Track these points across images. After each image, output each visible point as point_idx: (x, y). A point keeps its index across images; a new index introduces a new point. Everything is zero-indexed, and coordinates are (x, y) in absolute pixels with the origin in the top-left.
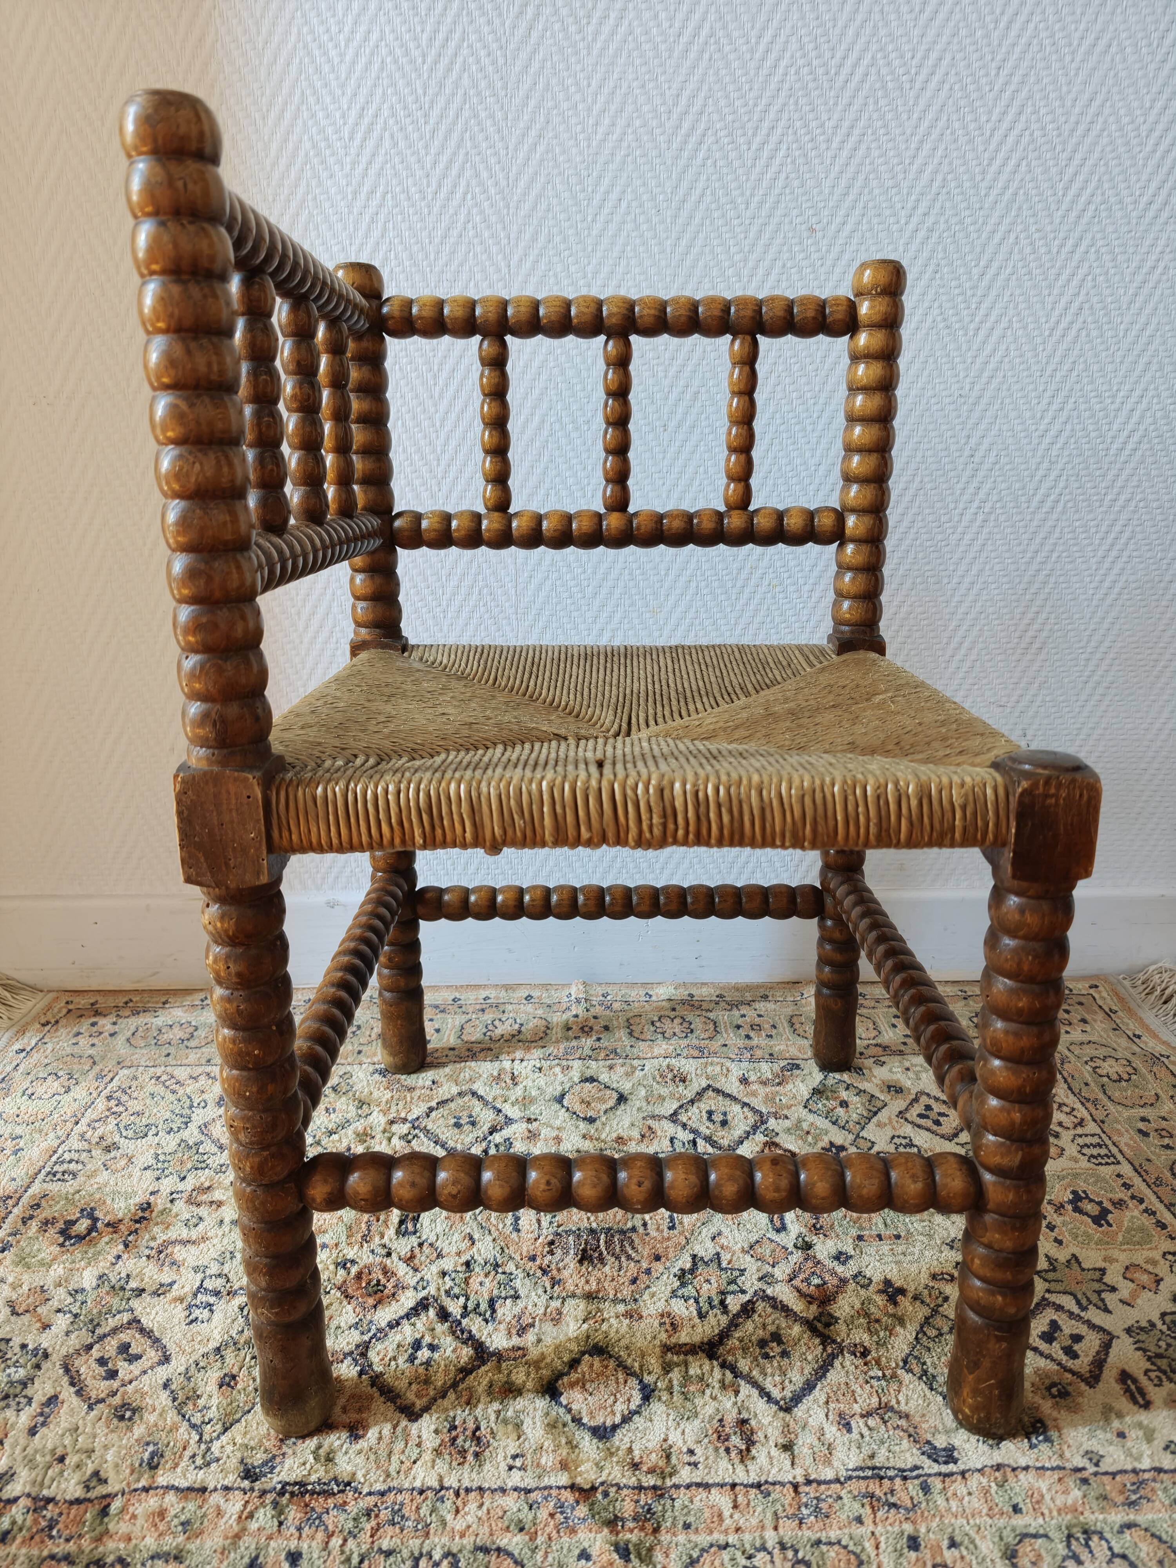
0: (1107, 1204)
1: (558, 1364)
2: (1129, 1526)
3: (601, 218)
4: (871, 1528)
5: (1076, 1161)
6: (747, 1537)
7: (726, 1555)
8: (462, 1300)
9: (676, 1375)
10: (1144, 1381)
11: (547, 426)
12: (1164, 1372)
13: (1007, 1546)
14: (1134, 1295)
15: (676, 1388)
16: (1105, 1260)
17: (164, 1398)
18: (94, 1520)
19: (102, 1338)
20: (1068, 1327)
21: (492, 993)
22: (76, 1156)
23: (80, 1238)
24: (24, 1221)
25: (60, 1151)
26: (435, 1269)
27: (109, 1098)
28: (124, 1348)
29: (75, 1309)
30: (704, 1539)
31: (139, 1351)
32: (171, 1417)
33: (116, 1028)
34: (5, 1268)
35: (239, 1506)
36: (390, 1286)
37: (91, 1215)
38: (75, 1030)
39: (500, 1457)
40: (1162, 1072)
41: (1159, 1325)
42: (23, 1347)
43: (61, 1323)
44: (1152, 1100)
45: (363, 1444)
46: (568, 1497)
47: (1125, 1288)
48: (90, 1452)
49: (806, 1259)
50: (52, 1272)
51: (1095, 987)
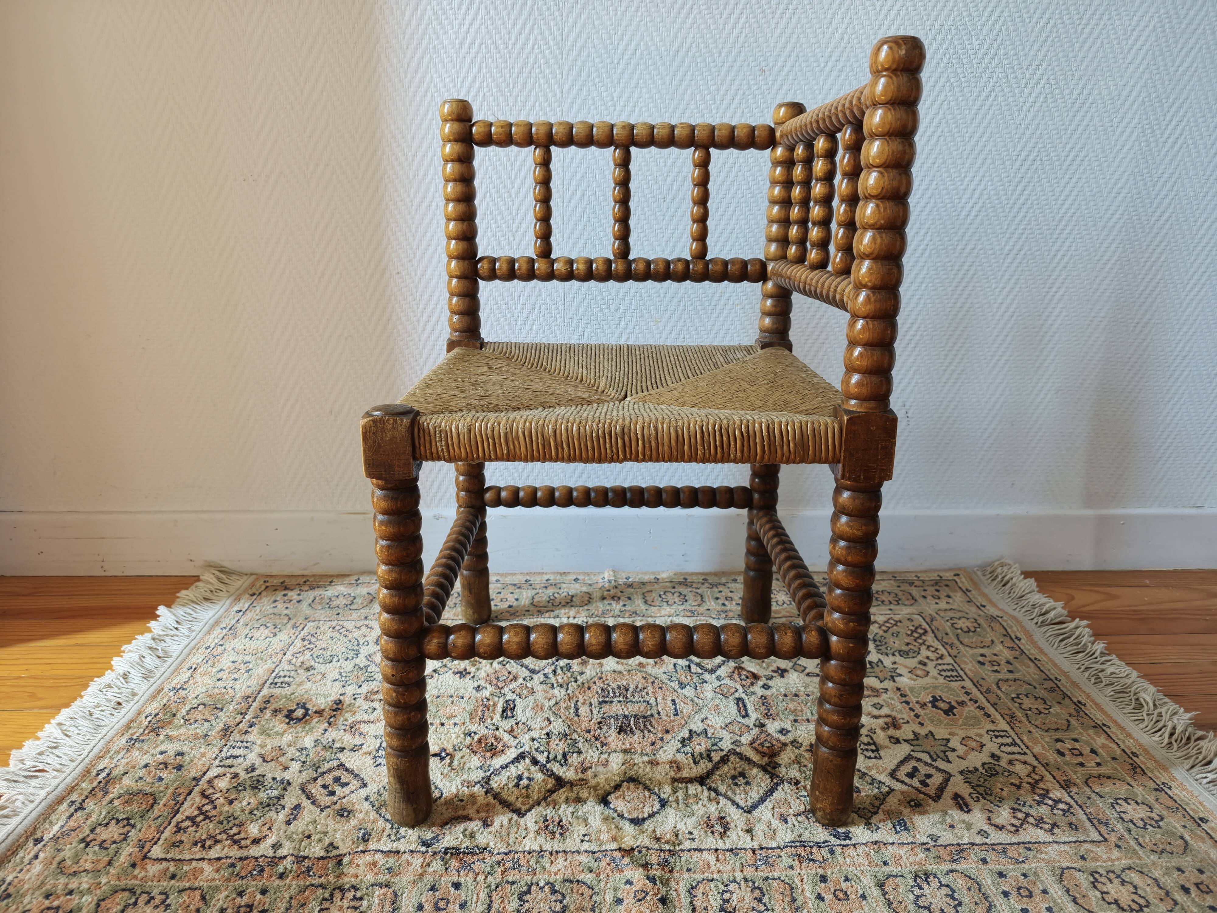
0: (953, 703)
1: (607, 788)
2: (952, 871)
3: (623, 62)
4: (799, 871)
5: (936, 679)
6: (725, 876)
7: (712, 885)
8: (546, 754)
9: (680, 794)
10: (968, 799)
11: (586, 197)
12: (981, 795)
13: (879, 880)
14: (966, 753)
15: (681, 801)
16: (950, 734)
17: (366, 805)
18: (334, 867)
19: (322, 774)
20: (924, 770)
21: (552, 577)
22: (288, 674)
23: (299, 720)
24: (261, 710)
25: (277, 671)
26: (527, 737)
27: (303, 640)
28: (337, 780)
29: (303, 759)
30: (699, 876)
31: (347, 781)
32: (373, 815)
33: (301, 598)
34: (254, 736)
35: (421, 860)
36: (500, 746)
37: (304, 707)
38: (273, 599)
39: (576, 836)
40: (997, 626)
41: (981, 769)
42: (274, 779)
43: (295, 766)
44: (989, 644)
45: (491, 829)
46: (617, 855)
47: (961, 750)
48: (326, 833)
49: (761, 733)
50: (284, 739)
51: (958, 575)
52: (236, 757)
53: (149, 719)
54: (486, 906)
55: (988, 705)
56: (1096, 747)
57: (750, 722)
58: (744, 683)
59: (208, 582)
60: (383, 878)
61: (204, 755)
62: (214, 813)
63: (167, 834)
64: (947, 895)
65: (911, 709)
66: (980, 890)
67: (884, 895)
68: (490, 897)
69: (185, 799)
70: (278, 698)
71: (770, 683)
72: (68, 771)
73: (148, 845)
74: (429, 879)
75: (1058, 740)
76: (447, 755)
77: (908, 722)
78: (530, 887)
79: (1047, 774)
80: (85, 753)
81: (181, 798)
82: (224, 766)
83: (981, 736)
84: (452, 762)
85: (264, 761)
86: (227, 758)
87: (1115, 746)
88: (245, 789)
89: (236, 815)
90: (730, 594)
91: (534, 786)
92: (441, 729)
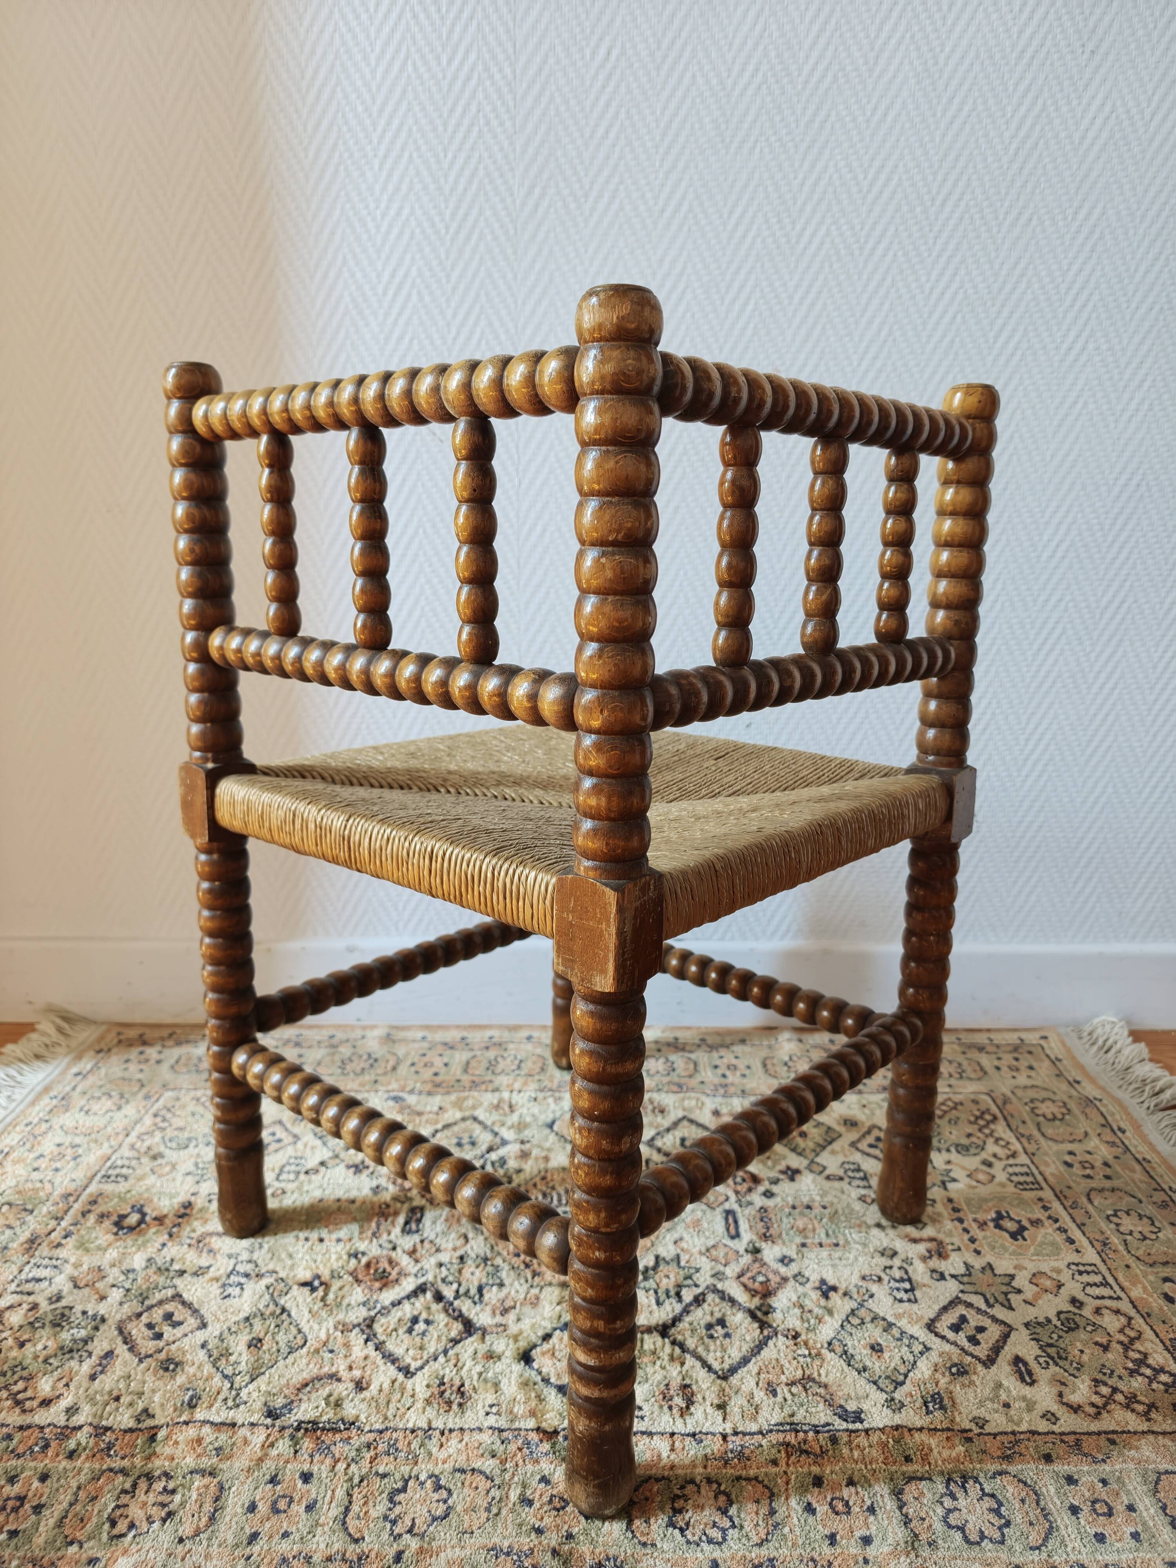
0: (1025, 1223)
1: (533, 1338)
2: (1001, 1474)
4: (784, 1468)
5: (1004, 1186)
6: (680, 1473)
7: (661, 1486)
8: (455, 1286)
10: (1033, 1364)
12: (1052, 1358)
13: (896, 1484)
14: (1037, 1296)
16: (1015, 1268)
17: (201, 1355)
18: (144, 1444)
19: (150, 1308)
20: (974, 1320)
21: (496, 1033)
22: (127, 1163)
23: (131, 1229)
24: (84, 1214)
25: (113, 1158)
26: (433, 1260)
27: (155, 1115)
28: (169, 1316)
29: (127, 1285)
30: (644, 1473)
31: (181, 1318)
32: (208, 1369)
33: (162, 1056)
34: (67, 1251)
35: (262, 1438)
36: (394, 1273)
37: (141, 1210)
38: (126, 1057)
39: (480, 1406)
40: (1093, 1113)
41: (1055, 1321)
42: (84, 1313)
43: (116, 1295)
44: (1081, 1137)
45: (366, 1394)
46: (534, 1437)
47: (1030, 1291)
48: (140, 1394)
49: (755, 1261)
50: (107, 1255)
51: (1045, 1038)
52: (39, 1280)
54: (342, 1509)
55: (1073, 1226)
57: (741, 1245)
58: (739, 1188)
59: (44, 1034)
60: (207, 1462)
64: (990, 1510)
65: (966, 1230)
66: (1038, 1503)
67: (900, 1508)
68: (350, 1495)
70: (109, 1197)
71: (775, 1189)
74: (269, 1466)
75: (1166, 1280)
76: (322, 1284)
77: (959, 1249)
78: (406, 1482)
79: (1147, 1328)
82: (21, 1292)
83: (1059, 1271)
84: (326, 1294)
85: (76, 1286)
86: (27, 1281)
88: (43, 1326)
89: (25, 1364)
90: (734, 1061)
91: (433, 1332)
92: (318, 1247)
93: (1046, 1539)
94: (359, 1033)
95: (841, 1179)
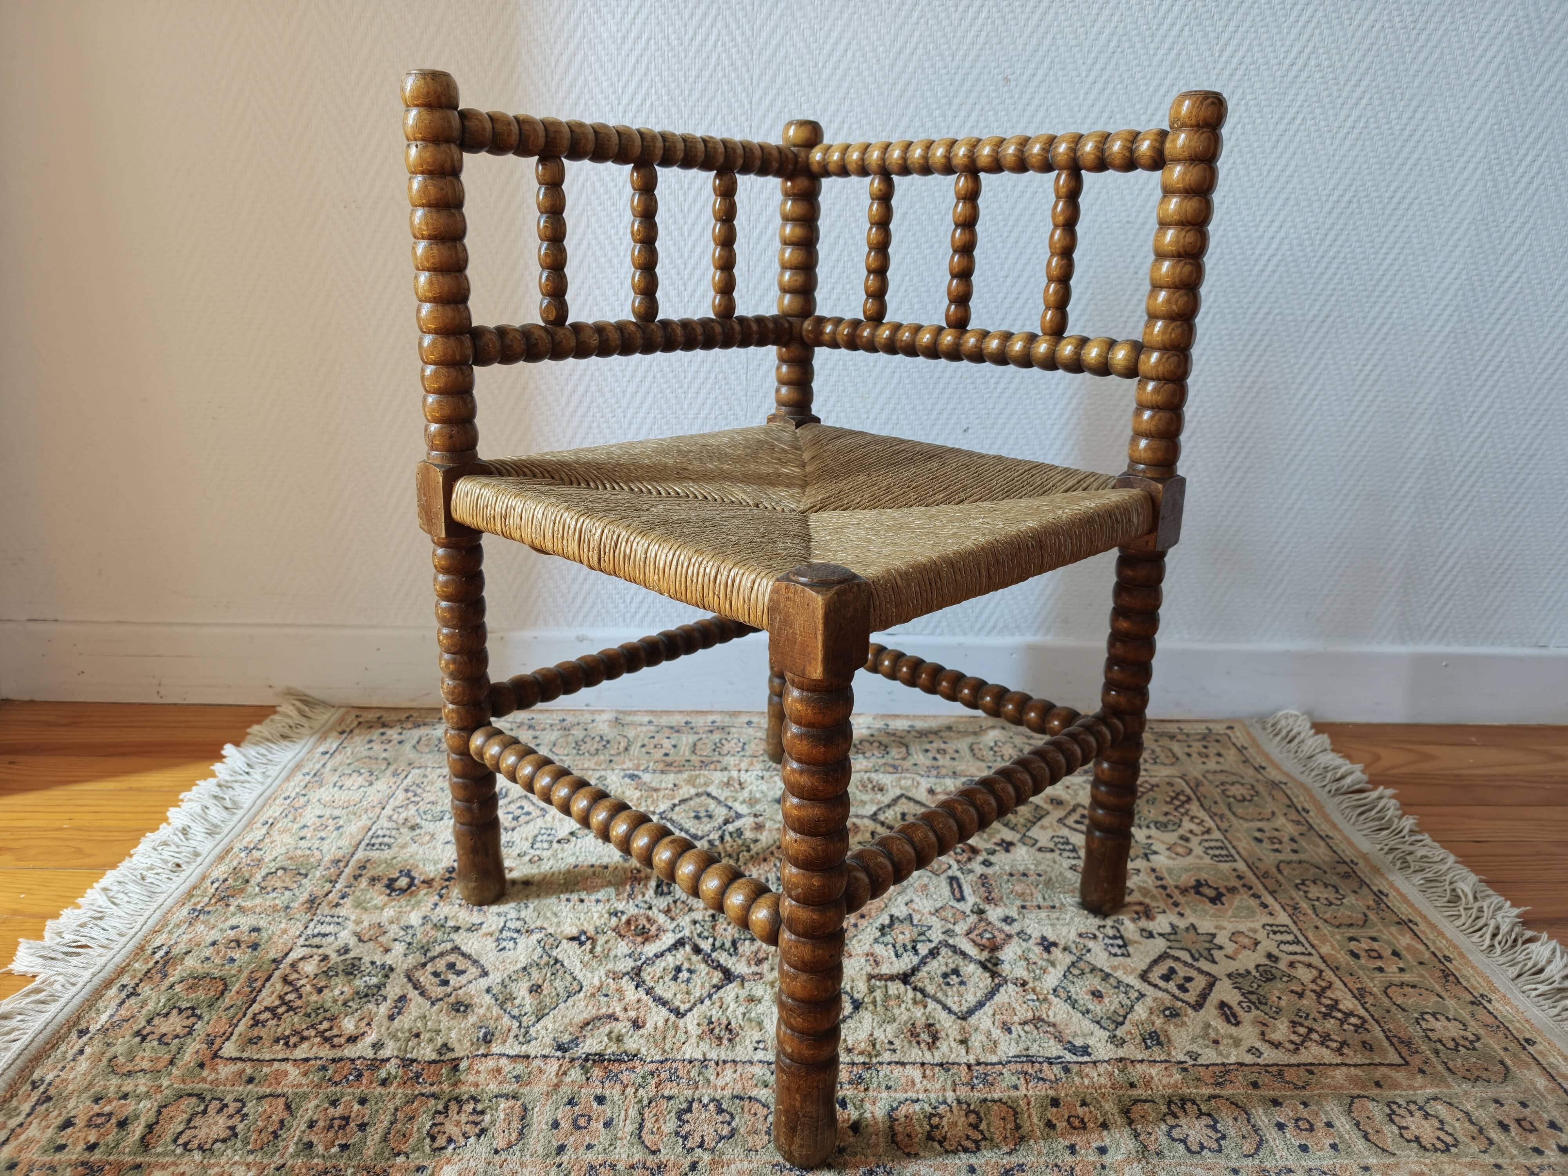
0: (1222, 890)
2: (1215, 1097)
4: (1024, 1092)
5: (1201, 858)
6: (933, 1096)
7: (916, 1107)
8: (711, 940)
9: (879, 994)
10: (1237, 1008)
12: (1254, 1004)
13: (1124, 1106)
14: (1237, 952)
15: (879, 1002)
16: (1216, 927)
17: (488, 999)
18: (448, 1073)
19: (433, 959)
20: (1182, 972)
21: (719, 718)
22: (387, 832)
23: (403, 891)
24: (356, 878)
25: (374, 829)
26: (687, 919)
27: (407, 791)
28: (451, 966)
29: (408, 939)
30: (901, 1096)
31: (463, 968)
32: (496, 1011)
33: (403, 737)
34: (347, 910)
35: (556, 1067)
36: (653, 929)
37: (408, 874)
38: (368, 738)
39: (748, 1042)
40: (1279, 795)
41: (1254, 972)
42: (373, 963)
43: (399, 948)
44: (1269, 816)
45: (643, 1031)
47: (1230, 948)
48: (438, 1032)
49: (980, 920)
50: (385, 914)
51: (1231, 728)
52: (325, 935)
53: (216, 885)
54: (636, 1126)
55: (1265, 893)
56: (1400, 948)
57: (966, 907)
58: (960, 858)
59: (287, 716)
60: (507, 1088)
61: (285, 931)
62: (299, 1003)
63: (241, 1027)
64: (1208, 1126)
65: (1169, 896)
66: (1249, 1121)
67: (1130, 1124)
68: (641, 1114)
69: (263, 986)
70: (377, 863)
71: (992, 859)
72: (117, 948)
73: (218, 1041)
74: (565, 1091)
75: (1351, 939)
76: (588, 938)
77: (1164, 912)
78: (691, 1103)
79: (1336, 979)
80: (138, 926)
81: (258, 984)
82: (310, 946)
83: (1255, 931)
84: (593, 947)
85: (360, 940)
86: (314, 936)
87: (1422, 948)
88: (337, 975)
89: (326, 1006)
90: (943, 746)
91: (697, 980)
92: (580, 907)
93: (1257, 1149)
94: (588, 717)
95: (1052, 851)
